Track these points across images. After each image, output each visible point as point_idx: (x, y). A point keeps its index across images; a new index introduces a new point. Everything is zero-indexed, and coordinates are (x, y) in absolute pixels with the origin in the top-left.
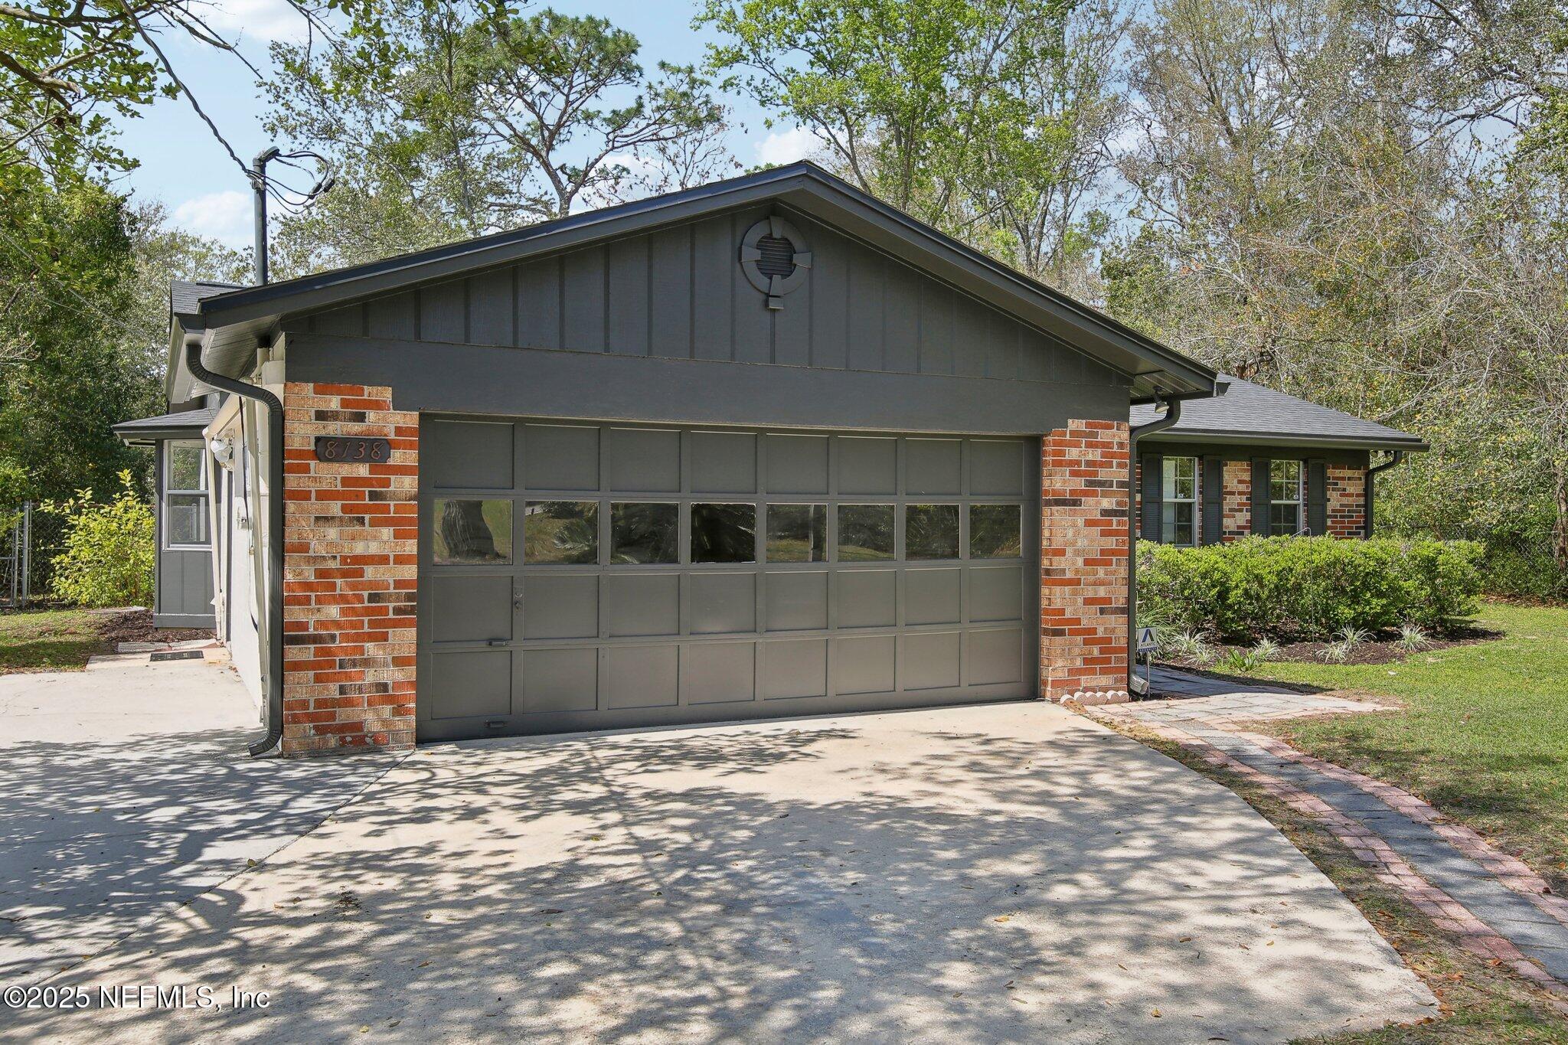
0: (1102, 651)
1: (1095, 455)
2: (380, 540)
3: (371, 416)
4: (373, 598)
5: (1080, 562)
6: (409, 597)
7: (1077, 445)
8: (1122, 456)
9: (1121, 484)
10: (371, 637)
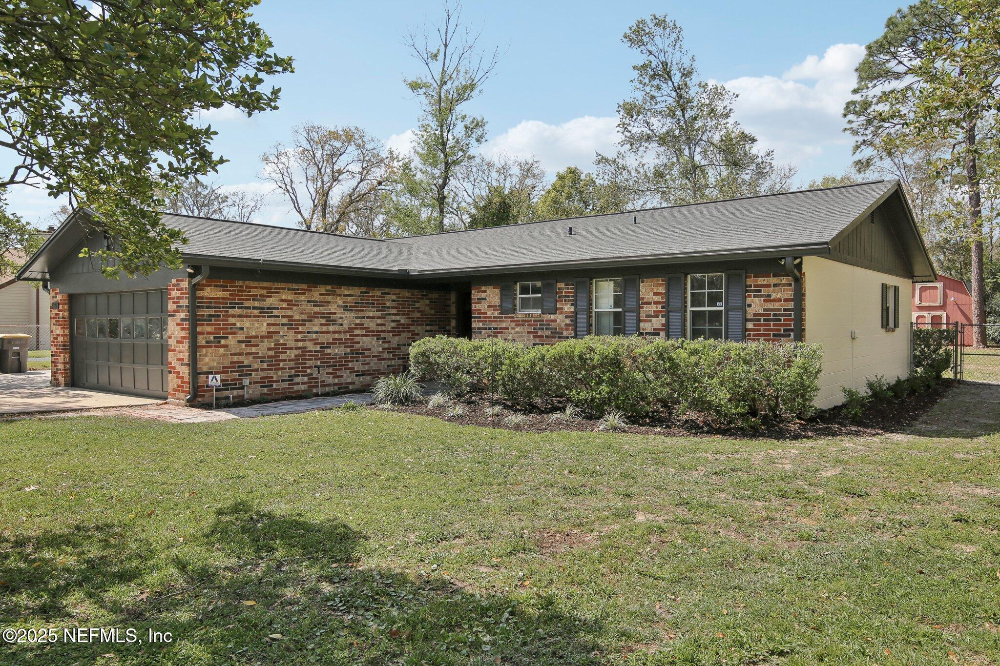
0: (181, 382)
1: (179, 294)
3: (58, 296)
4: (59, 346)
6: (62, 346)
7: (174, 290)
8: (186, 293)
10: (59, 356)
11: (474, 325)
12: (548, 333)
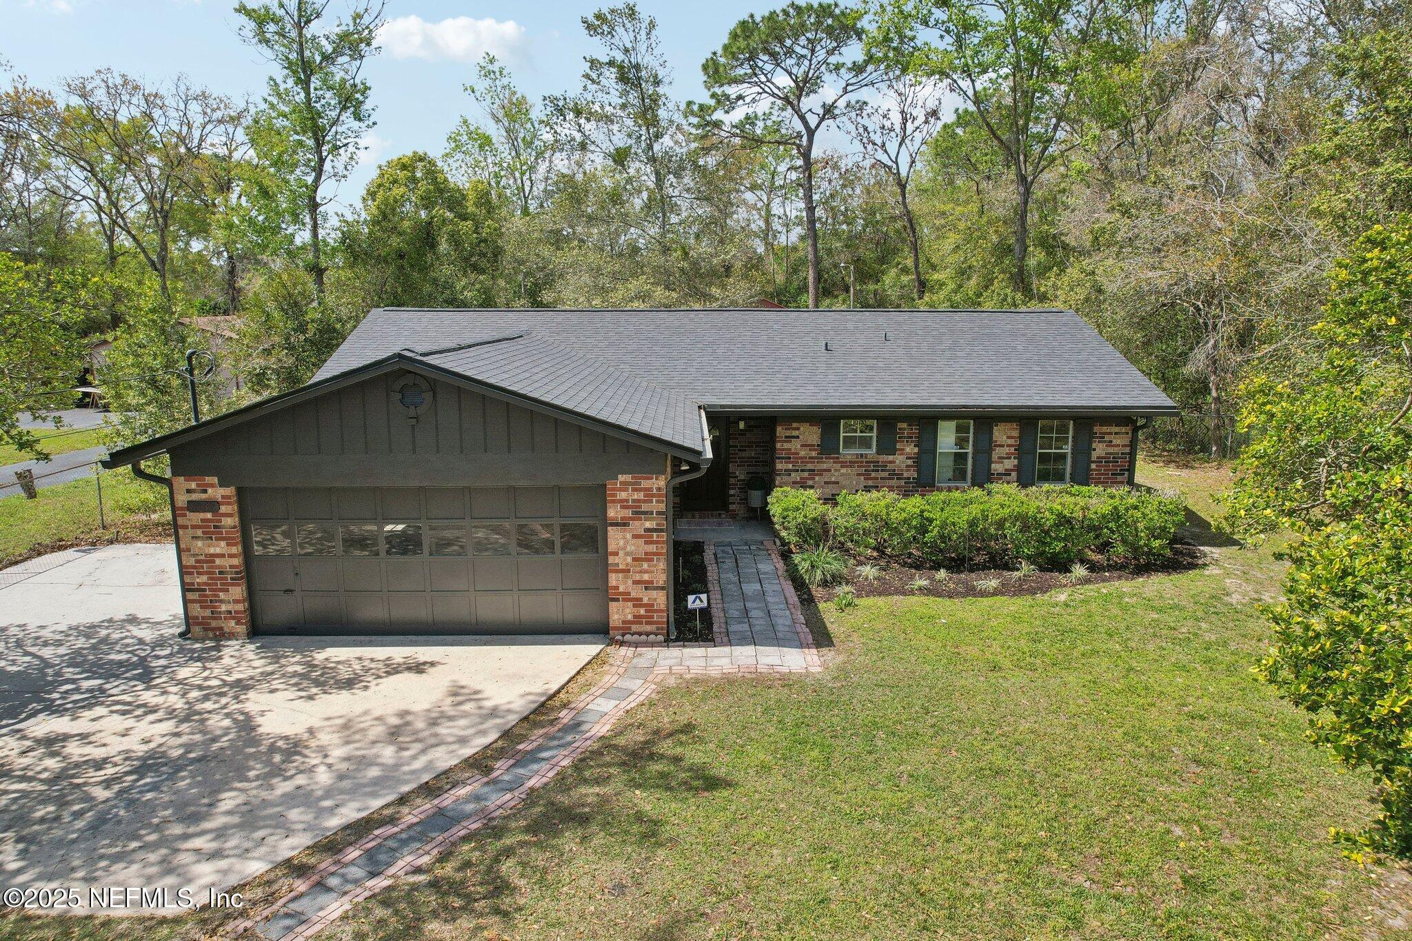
0: (646, 611)
1: (641, 496)
2: (220, 547)
3: (210, 490)
4: (220, 573)
5: (629, 559)
6: (237, 573)
7: (626, 490)
8: (659, 496)
9: (659, 513)
10: (221, 590)
11: (779, 466)
12: (886, 474)
